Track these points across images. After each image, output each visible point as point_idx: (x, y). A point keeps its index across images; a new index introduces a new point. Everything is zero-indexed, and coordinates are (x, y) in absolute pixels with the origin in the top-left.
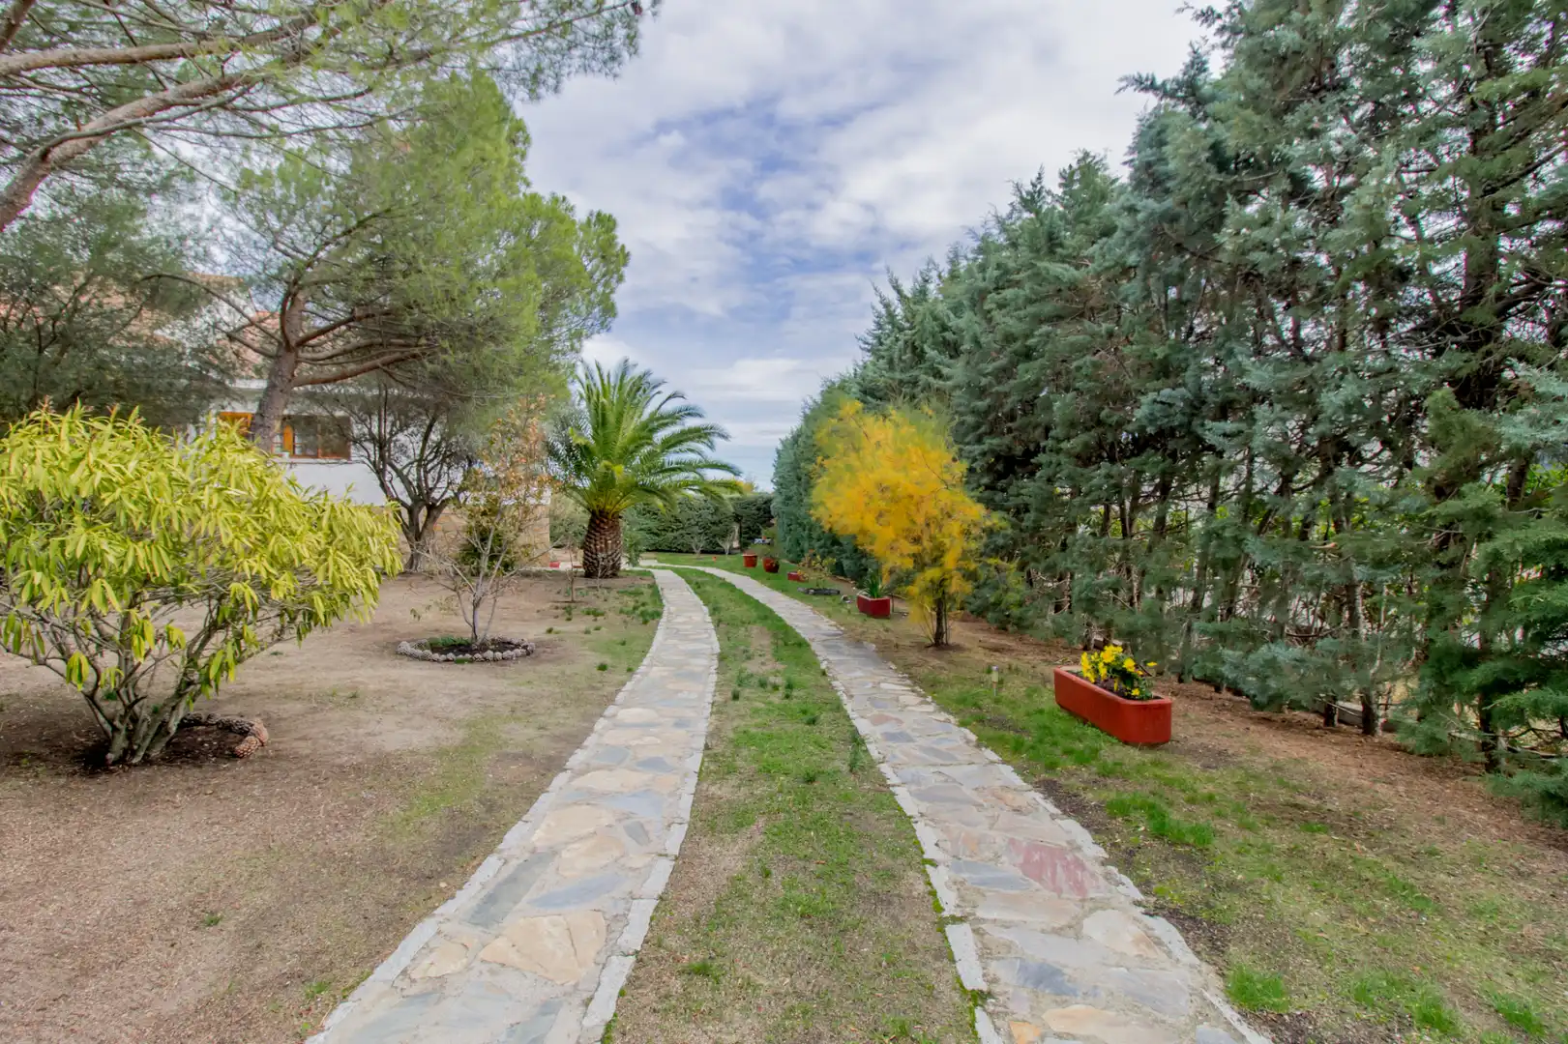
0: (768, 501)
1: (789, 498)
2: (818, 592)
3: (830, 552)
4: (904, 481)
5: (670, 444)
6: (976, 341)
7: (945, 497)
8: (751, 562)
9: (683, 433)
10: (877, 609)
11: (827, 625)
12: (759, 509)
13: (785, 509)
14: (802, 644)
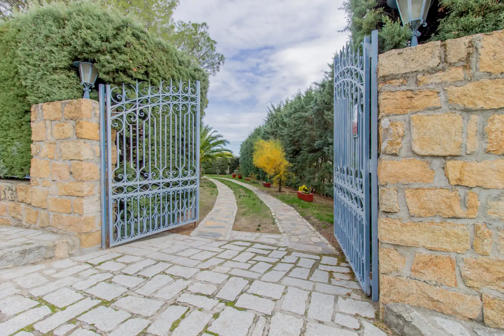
0: (238, 159)
1: (245, 158)
2: (253, 183)
3: (256, 173)
4: (272, 157)
5: (214, 145)
6: (289, 125)
7: (281, 160)
8: (234, 176)
9: (217, 142)
10: (268, 186)
11: (256, 189)
12: (235, 161)
13: (244, 161)
14: (251, 191)
